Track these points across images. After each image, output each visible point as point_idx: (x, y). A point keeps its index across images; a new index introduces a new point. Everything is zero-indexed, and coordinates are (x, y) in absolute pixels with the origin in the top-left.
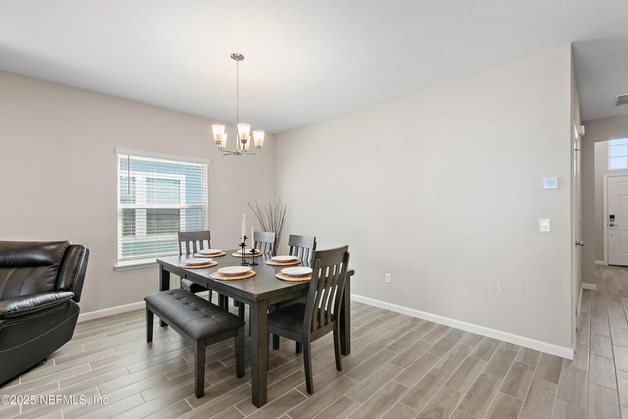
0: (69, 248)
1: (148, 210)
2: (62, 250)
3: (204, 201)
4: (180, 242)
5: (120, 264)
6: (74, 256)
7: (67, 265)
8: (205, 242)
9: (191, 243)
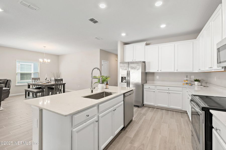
0: (8, 80)
1: (21, 73)
2: (6, 81)
3: (39, 71)
4: (32, 80)
5: (17, 85)
6: (9, 82)
7: (8, 83)
8: (39, 80)
9: (35, 80)
